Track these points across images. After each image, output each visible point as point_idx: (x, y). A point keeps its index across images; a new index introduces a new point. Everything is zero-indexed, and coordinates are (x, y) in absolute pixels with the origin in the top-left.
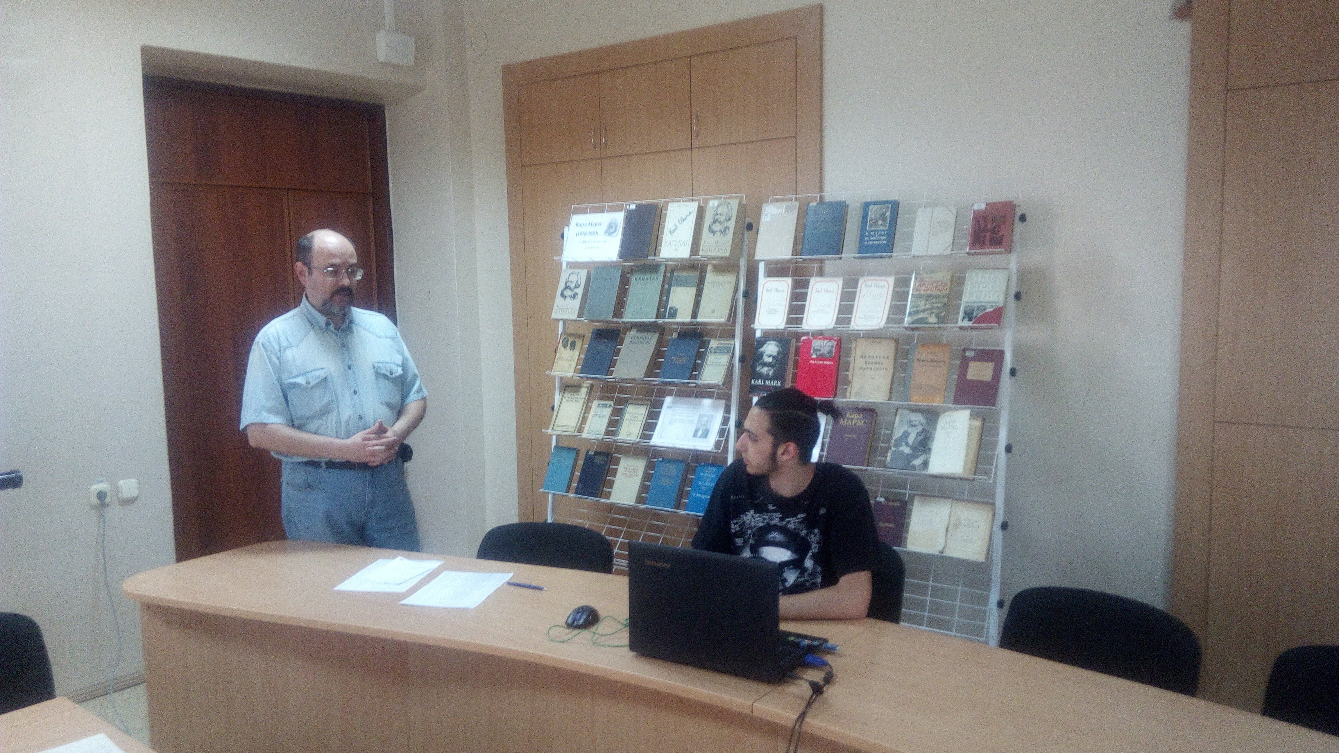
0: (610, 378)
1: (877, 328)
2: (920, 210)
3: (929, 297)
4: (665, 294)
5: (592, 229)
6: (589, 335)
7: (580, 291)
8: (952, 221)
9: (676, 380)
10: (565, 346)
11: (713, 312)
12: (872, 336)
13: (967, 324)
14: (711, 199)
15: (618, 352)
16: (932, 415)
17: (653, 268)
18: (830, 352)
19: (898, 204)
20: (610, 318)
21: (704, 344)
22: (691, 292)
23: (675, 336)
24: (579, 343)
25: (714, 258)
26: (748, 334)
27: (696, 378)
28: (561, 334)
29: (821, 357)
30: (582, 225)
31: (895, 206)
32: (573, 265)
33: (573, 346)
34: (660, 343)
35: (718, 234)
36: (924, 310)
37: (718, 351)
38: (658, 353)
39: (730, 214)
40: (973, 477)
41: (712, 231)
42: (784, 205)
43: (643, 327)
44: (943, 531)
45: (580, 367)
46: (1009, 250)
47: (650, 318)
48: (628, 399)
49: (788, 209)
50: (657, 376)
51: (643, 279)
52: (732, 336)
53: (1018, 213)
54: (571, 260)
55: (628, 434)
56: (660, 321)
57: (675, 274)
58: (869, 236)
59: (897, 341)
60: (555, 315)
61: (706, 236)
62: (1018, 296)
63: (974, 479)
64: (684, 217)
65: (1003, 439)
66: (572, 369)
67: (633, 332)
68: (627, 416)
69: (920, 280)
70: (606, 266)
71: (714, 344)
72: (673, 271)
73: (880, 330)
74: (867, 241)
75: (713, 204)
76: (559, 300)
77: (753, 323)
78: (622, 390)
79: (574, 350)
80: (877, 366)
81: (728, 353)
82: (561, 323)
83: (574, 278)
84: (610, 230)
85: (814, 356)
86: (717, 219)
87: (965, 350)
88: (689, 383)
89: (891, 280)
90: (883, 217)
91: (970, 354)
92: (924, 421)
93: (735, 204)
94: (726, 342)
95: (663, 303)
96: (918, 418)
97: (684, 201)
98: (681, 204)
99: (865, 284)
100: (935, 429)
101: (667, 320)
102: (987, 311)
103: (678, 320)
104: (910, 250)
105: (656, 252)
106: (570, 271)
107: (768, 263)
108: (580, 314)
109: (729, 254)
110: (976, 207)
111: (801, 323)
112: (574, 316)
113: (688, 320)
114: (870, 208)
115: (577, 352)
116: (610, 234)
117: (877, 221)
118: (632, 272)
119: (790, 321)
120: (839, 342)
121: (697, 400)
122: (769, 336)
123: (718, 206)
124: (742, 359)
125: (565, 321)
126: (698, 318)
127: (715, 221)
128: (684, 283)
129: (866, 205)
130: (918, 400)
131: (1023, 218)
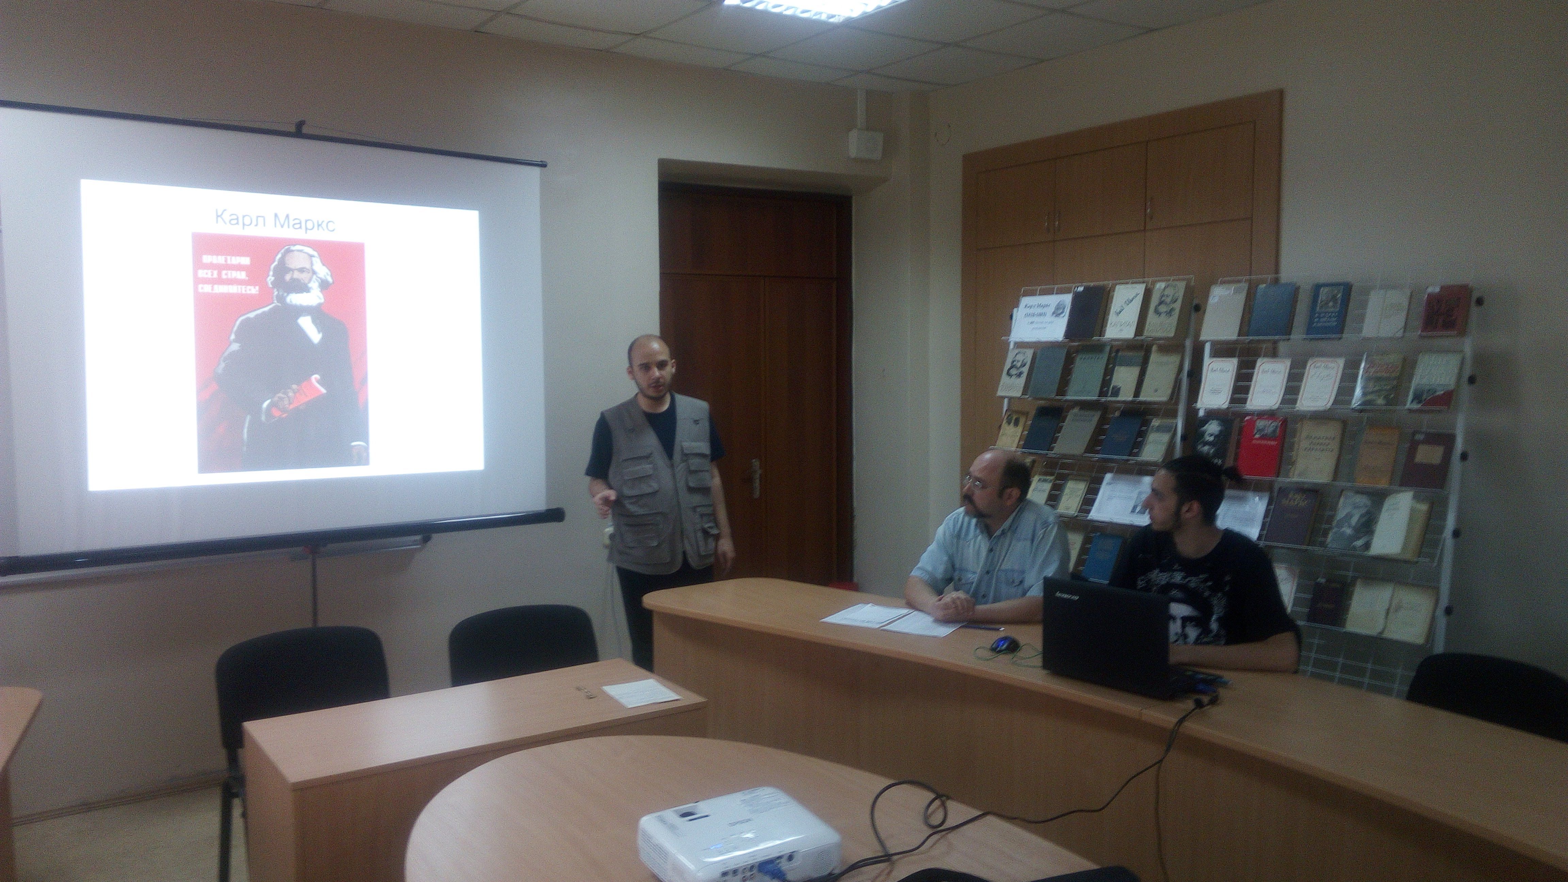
0: (1051, 454)
1: (1322, 409)
2: (1372, 293)
3: (1378, 379)
4: (1108, 373)
5: (1039, 310)
6: (1033, 413)
7: (1025, 370)
8: (1405, 304)
9: (1116, 457)
10: (1009, 423)
11: (1156, 391)
12: (1319, 417)
13: (1416, 406)
14: (1159, 281)
15: (1059, 430)
16: (1378, 498)
17: (1098, 348)
18: (1274, 431)
19: (1352, 286)
20: (1053, 396)
21: (1146, 423)
22: (1135, 371)
23: (1117, 414)
24: (1022, 420)
25: (1160, 339)
26: (1191, 412)
27: (1137, 455)
28: (1006, 411)
29: (1263, 437)
30: (1031, 307)
31: (1347, 289)
32: (1021, 345)
33: (1016, 424)
34: (1103, 420)
35: (1163, 315)
36: (1372, 393)
37: (1159, 429)
38: (1099, 430)
39: (1177, 295)
40: (1415, 560)
41: (1157, 312)
42: (1233, 287)
43: (1085, 405)
44: (1383, 613)
45: (1022, 443)
46: (1463, 333)
47: (1092, 397)
48: (1069, 475)
49: (1236, 291)
50: (1097, 452)
51: (1088, 358)
52: (1173, 414)
53: (1475, 295)
54: (1018, 340)
55: (1068, 509)
56: (1103, 399)
57: (1120, 354)
58: (1319, 317)
59: (1344, 423)
60: (1000, 393)
61: (1151, 317)
62: (1472, 380)
63: (1417, 562)
64: (1131, 298)
65: (1451, 523)
66: (1015, 445)
67: (1076, 410)
68: (1067, 491)
69: (1371, 363)
70: (1053, 346)
71: (1156, 422)
72: (1118, 351)
73: (1325, 411)
74: (1317, 322)
75: (1160, 286)
76: (1005, 379)
77: (1196, 402)
78: (1064, 466)
79: (1017, 426)
80: (1322, 447)
81: (1169, 431)
82: (1006, 401)
83: (1020, 358)
84: (1057, 313)
85: (1257, 436)
86: (1163, 301)
87: (1414, 434)
88: (1128, 460)
89: (1341, 362)
90: (1334, 298)
91: (1420, 437)
92: (1369, 503)
93: (1182, 285)
94: (1168, 421)
95: (1106, 382)
96: (1362, 500)
97: (1133, 283)
98: (1129, 286)
99: (1314, 364)
100: (1380, 511)
101: (1110, 399)
102: (1438, 393)
103: (1120, 398)
104: (1361, 331)
105: (1102, 333)
106: (1017, 351)
107: (1214, 344)
108: (1025, 392)
109: (1173, 335)
110: (1430, 290)
111: (1245, 403)
112: (1018, 394)
113: (1130, 398)
114: (1322, 289)
115: (1019, 429)
116: (1058, 315)
117: (1327, 304)
118: (1078, 351)
119: (1233, 401)
120: (1285, 422)
121: (1137, 478)
122: (1212, 414)
123: (1165, 288)
124: (1184, 438)
125: (1011, 399)
126: (1141, 396)
127: (1161, 303)
128: (1128, 363)
129: (1317, 287)
130: (1363, 482)
131: (1480, 302)
